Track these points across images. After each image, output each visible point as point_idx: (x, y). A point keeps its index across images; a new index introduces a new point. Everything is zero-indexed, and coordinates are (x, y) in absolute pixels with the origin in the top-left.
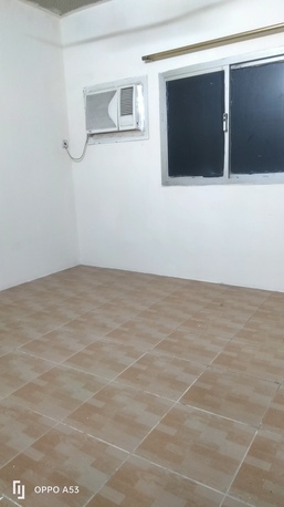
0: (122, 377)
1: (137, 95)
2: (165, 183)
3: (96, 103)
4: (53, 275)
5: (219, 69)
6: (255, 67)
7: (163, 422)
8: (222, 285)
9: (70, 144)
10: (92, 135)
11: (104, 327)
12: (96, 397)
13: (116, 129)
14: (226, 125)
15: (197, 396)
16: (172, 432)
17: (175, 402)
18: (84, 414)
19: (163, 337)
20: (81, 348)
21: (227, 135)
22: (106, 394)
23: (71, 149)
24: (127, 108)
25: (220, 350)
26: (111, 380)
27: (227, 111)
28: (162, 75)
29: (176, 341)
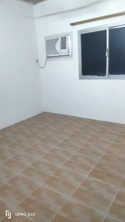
0: (64, 165)
1: (68, 40)
2: (80, 78)
3: (50, 43)
4: (33, 117)
5: (104, 29)
6: (120, 28)
7: (81, 185)
8: (105, 122)
9: (39, 61)
10: (49, 57)
11: (56, 142)
12: (55, 174)
13: (59, 55)
14: (107, 54)
15: (95, 173)
16: (85, 189)
17: (86, 176)
18: (50, 181)
19: (81, 147)
20: (47, 152)
21: (107, 58)
22: (58, 172)
23: (39, 63)
24: (64, 46)
25: (104, 153)
26: (60, 166)
27: (108, 48)
28: (79, 31)
29: (86, 149)
